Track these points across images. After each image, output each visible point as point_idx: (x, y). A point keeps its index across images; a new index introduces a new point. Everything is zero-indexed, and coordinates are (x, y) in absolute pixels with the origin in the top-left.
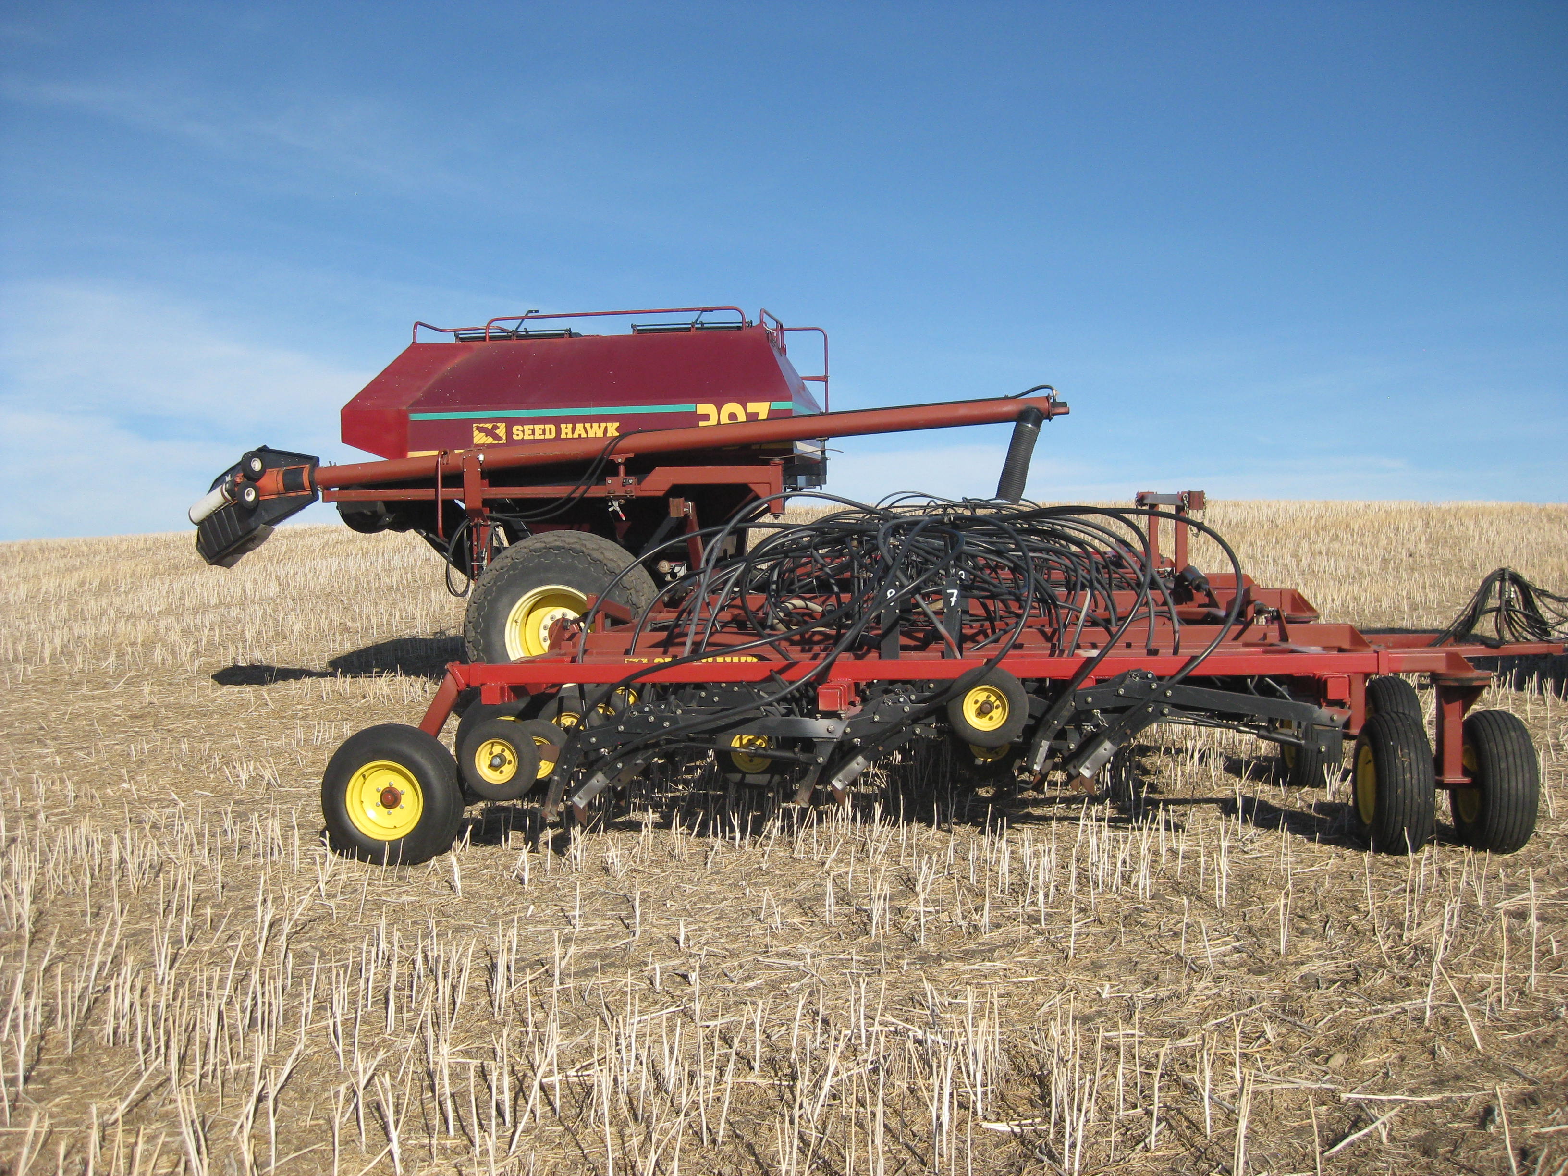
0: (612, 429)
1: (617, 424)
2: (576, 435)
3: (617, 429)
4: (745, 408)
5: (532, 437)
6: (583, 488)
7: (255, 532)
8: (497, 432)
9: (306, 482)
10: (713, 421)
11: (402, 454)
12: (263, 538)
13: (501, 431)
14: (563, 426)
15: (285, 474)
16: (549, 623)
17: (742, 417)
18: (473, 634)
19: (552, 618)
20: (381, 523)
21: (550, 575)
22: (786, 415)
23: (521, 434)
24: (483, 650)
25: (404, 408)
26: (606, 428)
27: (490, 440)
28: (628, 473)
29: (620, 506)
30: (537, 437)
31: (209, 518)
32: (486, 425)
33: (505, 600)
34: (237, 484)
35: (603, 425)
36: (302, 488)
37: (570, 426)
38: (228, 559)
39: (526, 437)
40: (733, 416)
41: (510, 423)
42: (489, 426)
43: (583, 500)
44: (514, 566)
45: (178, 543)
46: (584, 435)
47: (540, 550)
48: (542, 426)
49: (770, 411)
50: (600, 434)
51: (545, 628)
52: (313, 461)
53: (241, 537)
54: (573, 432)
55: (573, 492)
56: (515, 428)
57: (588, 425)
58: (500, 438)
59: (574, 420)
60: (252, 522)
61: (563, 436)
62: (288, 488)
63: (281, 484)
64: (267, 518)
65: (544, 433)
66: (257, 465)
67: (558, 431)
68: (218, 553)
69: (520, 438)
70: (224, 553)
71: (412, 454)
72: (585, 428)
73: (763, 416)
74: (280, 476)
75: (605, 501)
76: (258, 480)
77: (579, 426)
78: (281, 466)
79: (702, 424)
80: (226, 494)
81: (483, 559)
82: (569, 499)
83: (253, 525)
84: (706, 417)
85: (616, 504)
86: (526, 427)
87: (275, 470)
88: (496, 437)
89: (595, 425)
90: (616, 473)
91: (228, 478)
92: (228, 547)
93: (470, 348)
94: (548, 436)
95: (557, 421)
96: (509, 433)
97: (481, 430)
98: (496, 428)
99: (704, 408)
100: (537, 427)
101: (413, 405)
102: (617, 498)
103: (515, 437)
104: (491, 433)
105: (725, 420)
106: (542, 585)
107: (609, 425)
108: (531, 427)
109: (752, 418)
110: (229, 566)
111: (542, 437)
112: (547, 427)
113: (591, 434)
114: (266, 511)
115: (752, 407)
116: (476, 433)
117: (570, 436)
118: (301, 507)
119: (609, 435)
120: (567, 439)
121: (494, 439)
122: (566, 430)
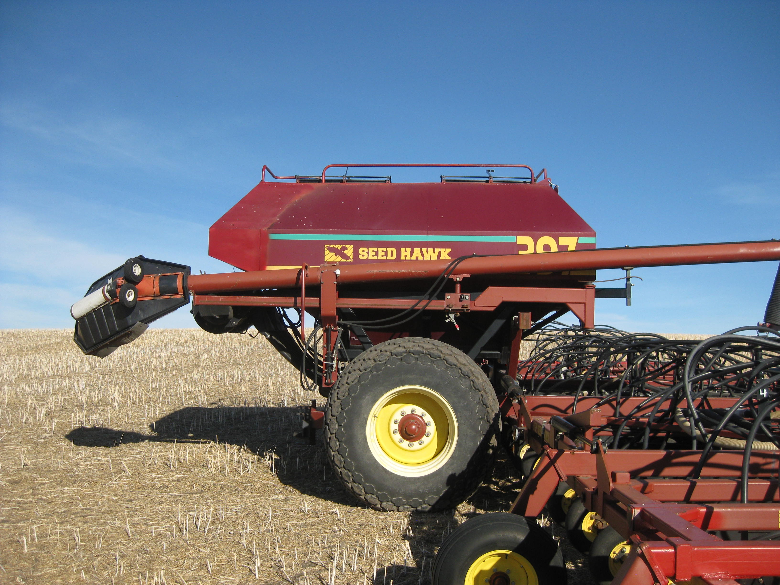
0: (445, 253)
1: (449, 250)
2: (414, 258)
3: (449, 254)
4: (557, 241)
5: (375, 258)
6: (425, 302)
7: (132, 329)
8: (346, 252)
9: (180, 287)
10: (530, 250)
11: (261, 267)
12: (138, 334)
13: (349, 251)
14: (403, 250)
15: (161, 279)
16: (400, 418)
17: (554, 248)
18: (337, 427)
19: (402, 414)
20: (229, 325)
21: (410, 376)
22: (591, 248)
23: (366, 255)
24: (345, 442)
25: (265, 229)
26: (440, 252)
27: (339, 259)
28: (463, 290)
29: (455, 318)
30: (380, 258)
31: (89, 315)
32: (336, 246)
33: (368, 397)
34: (118, 286)
35: (437, 250)
36: (176, 292)
37: (409, 250)
38: (104, 350)
39: (371, 258)
40: (547, 247)
41: (357, 245)
42: (339, 247)
43: (425, 312)
44: (376, 368)
45: (22, 335)
46: (420, 258)
47: (401, 354)
48: (385, 249)
49: (578, 245)
50: (434, 257)
51: (395, 422)
52: (186, 269)
53: (118, 332)
54: (411, 255)
55: (416, 305)
56: (361, 250)
57: (424, 250)
58: (348, 258)
59: (412, 245)
60: (130, 319)
61: (403, 258)
62: (163, 292)
63: (157, 288)
64: (142, 317)
65: (386, 254)
66: (137, 270)
67: (399, 254)
68: (95, 345)
69: (365, 258)
70: (101, 345)
71: (269, 268)
72: (422, 252)
73: (572, 247)
74: (157, 281)
75: (442, 314)
76: (137, 283)
77: (417, 251)
78: (157, 273)
79: (520, 252)
80: (107, 294)
81: (333, 359)
82: (413, 311)
83: (130, 322)
84: (525, 247)
85: (452, 316)
86: (371, 249)
87: (152, 276)
88: (345, 256)
89: (431, 250)
90: (453, 291)
91: (110, 281)
92: (105, 340)
93: (311, 188)
94: (389, 257)
95: (398, 245)
96: (356, 253)
97: (331, 250)
98: (345, 248)
99: (522, 240)
100: (380, 249)
101: (271, 227)
102: (454, 311)
103: (361, 257)
104: (340, 253)
105: (540, 250)
106: (402, 385)
107: (442, 250)
108: (375, 249)
109: (563, 249)
110: (103, 356)
111: (384, 258)
112: (389, 250)
113: (427, 258)
114: (143, 310)
115: (563, 240)
116: (327, 252)
117: (408, 258)
118: (174, 308)
119: (442, 258)
120: (406, 260)
121: (343, 258)
122: (405, 253)
